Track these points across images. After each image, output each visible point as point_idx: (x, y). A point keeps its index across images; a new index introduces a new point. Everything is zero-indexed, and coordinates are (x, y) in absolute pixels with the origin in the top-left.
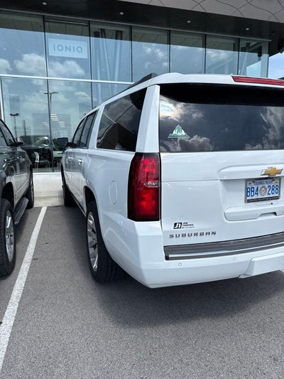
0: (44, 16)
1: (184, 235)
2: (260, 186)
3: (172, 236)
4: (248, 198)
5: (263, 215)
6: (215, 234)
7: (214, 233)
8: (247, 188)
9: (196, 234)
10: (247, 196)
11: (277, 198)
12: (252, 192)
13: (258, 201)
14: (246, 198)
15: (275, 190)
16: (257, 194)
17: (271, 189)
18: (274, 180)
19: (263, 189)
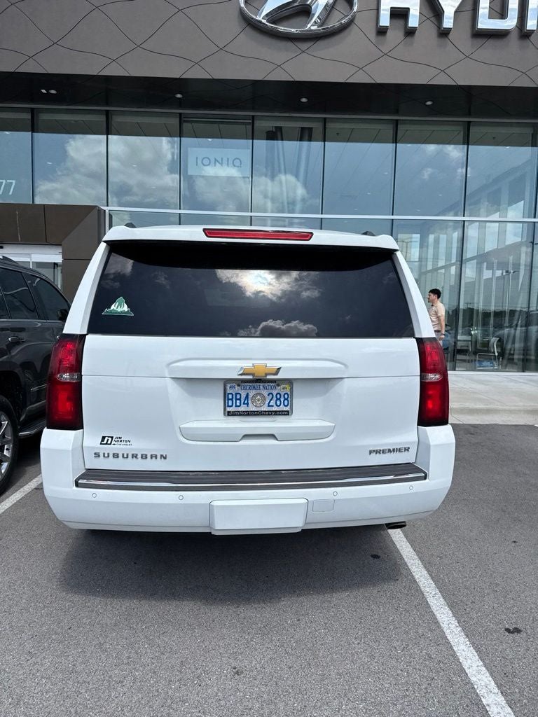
0: (180, 114)
1: (116, 456)
2: (252, 393)
3: (97, 455)
4: (229, 409)
5: (246, 436)
6: (165, 458)
8: (227, 394)
9: (134, 456)
11: (287, 413)
12: (240, 399)
13: (248, 415)
14: (225, 409)
15: (282, 400)
16: (248, 404)
17: (275, 399)
18: (278, 385)
19: (259, 397)
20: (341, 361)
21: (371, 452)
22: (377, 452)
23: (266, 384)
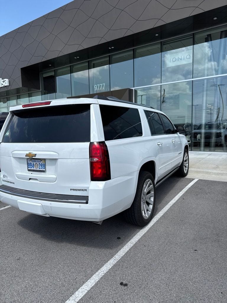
2: (35, 163)
3: (3, 180)
4: (29, 169)
7: (14, 183)
8: (28, 163)
10: (28, 167)
11: (44, 171)
12: (31, 165)
13: (34, 171)
14: (28, 168)
15: (43, 166)
16: (34, 167)
17: (41, 166)
18: (41, 161)
19: (36, 165)
20: (57, 152)
21: (71, 190)
22: (73, 190)
23: (38, 160)
